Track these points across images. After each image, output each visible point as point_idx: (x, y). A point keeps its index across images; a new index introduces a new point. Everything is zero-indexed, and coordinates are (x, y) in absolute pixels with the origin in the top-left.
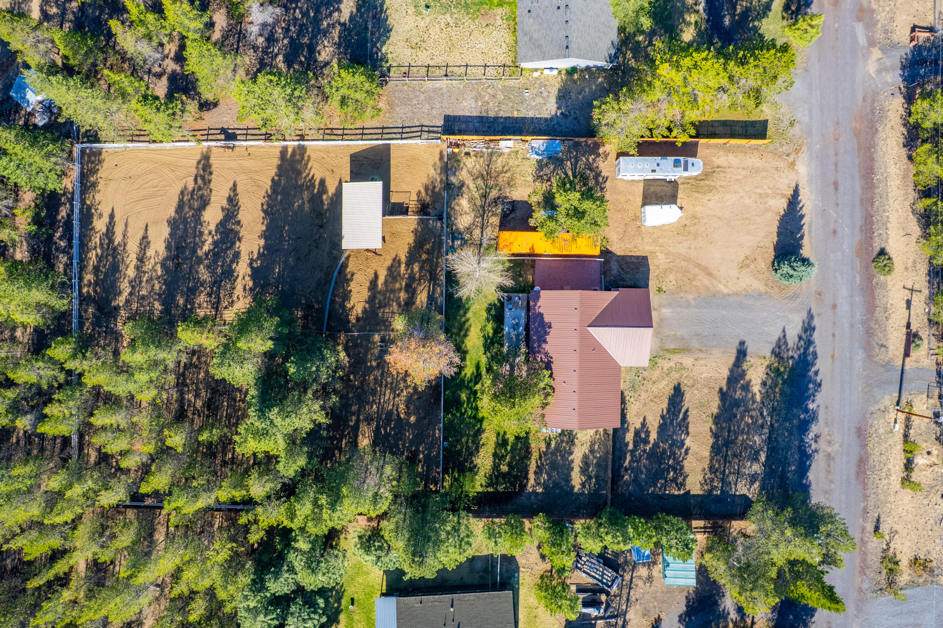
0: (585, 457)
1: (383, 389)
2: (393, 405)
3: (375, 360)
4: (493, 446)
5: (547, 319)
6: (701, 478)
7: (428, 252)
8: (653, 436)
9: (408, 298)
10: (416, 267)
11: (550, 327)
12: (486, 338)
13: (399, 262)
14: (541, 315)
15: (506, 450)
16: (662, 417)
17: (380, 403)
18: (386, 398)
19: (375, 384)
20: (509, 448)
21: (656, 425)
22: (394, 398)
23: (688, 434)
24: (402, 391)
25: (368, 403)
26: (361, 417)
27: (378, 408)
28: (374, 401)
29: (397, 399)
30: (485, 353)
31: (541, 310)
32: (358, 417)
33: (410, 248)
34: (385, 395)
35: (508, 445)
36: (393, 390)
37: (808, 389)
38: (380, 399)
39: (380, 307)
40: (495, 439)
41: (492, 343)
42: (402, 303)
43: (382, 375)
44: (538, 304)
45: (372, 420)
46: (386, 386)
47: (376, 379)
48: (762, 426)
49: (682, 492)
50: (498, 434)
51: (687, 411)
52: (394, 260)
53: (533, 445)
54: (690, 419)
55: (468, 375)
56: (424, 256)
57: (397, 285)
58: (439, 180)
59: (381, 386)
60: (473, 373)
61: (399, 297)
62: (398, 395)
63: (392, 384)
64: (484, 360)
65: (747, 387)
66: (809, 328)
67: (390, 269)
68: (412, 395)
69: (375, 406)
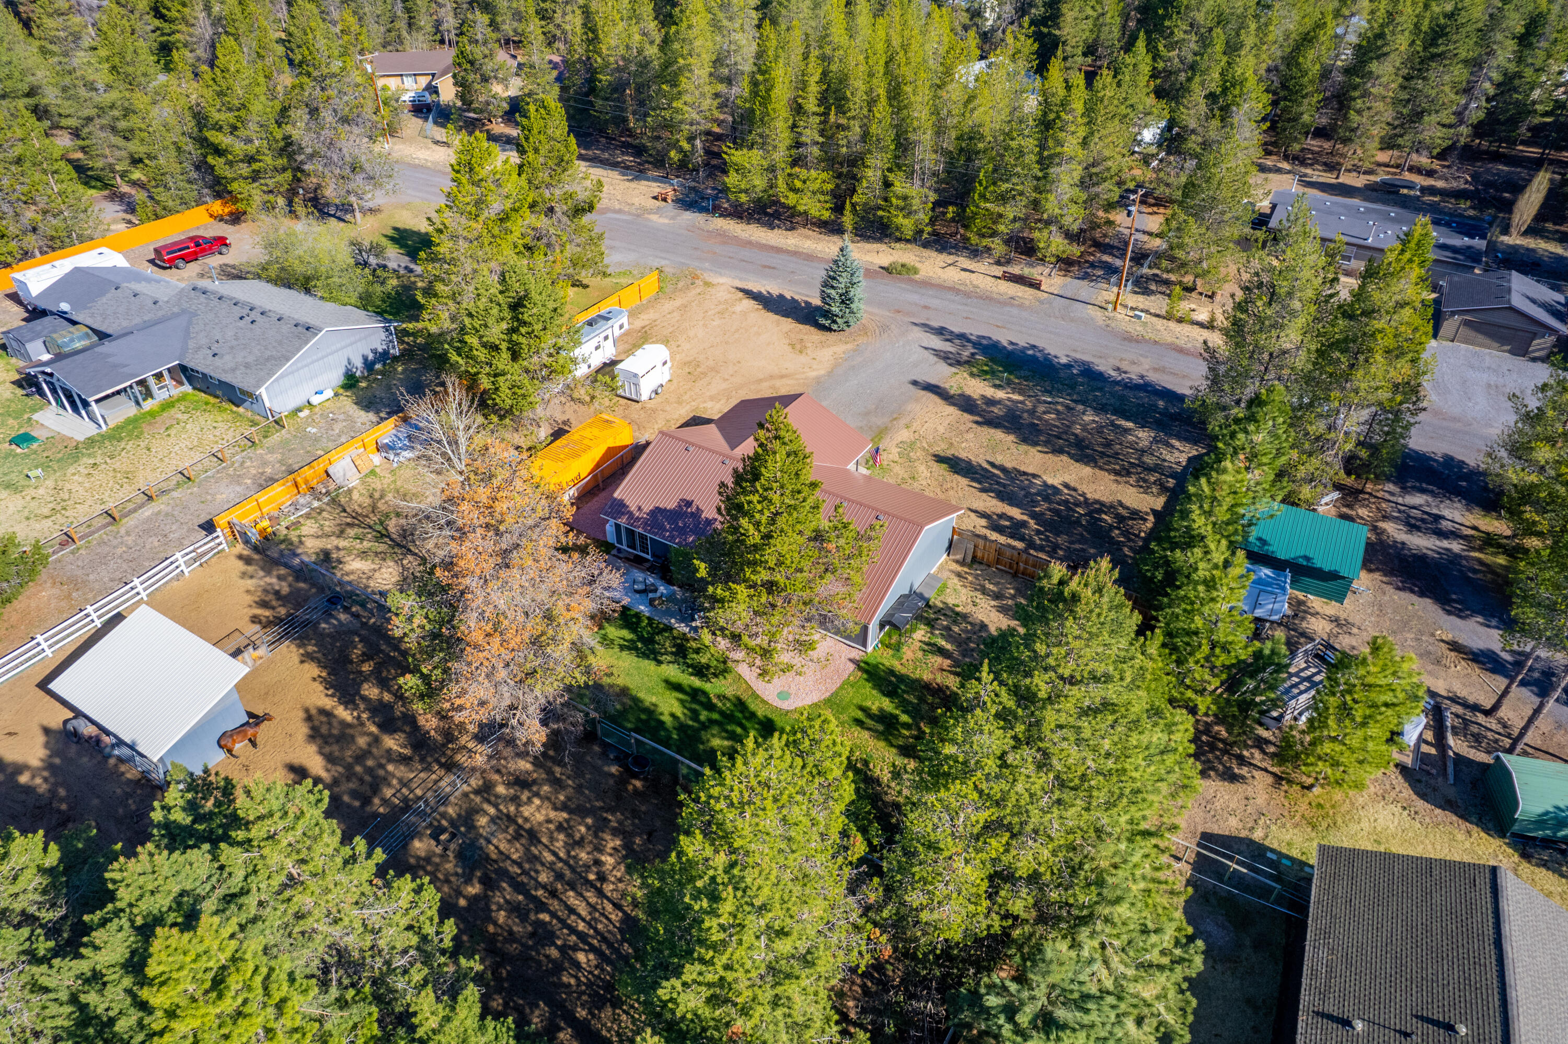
0: (1003, 610)
1: (555, 905)
2: (617, 906)
3: (468, 881)
4: (881, 744)
5: (671, 504)
6: (1134, 490)
7: (366, 657)
8: (1015, 513)
9: (409, 735)
10: (371, 691)
11: (689, 504)
12: (629, 647)
13: (326, 713)
14: (657, 512)
15: (907, 726)
16: (983, 490)
17: (582, 936)
18: (583, 910)
19: (524, 918)
20: (904, 718)
21: (995, 502)
22: (600, 893)
23: (1035, 476)
24: (597, 862)
25: (558, 968)
26: (581, 1013)
27: (593, 949)
28: (563, 949)
29: (608, 888)
30: (659, 663)
31: (647, 508)
32: (573, 1021)
33: (324, 681)
34: (572, 911)
35: (896, 717)
36: (578, 882)
37: (1033, 356)
38: (573, 930)
39: (367, 801)
40: (866, 734)
41: (649, 641)
42: (407, 752)
43: (518, 887)
44: (633, 508)
45: (610, 987)
46: (553, 894)
47: (513, 909)
48: (1068, 408)
49: (1151, 518)
50: (859, 722)
51: (992, 464)
52: (309, 718)
53: (926, 676)
54: (1009, 465)
55: (679, 711)
56: (366, 668)
57: (362, 741)
58: (274, 580)
59: (542, 907)
60: (682, 702)
61: (389, 751)
62: (602, 878)
63: (559, 876)
64: (672, 671)
65: (991, 402)
66: (940, 332)
67: (315, 735)
68: (628, 846)
69: (581, 957)
